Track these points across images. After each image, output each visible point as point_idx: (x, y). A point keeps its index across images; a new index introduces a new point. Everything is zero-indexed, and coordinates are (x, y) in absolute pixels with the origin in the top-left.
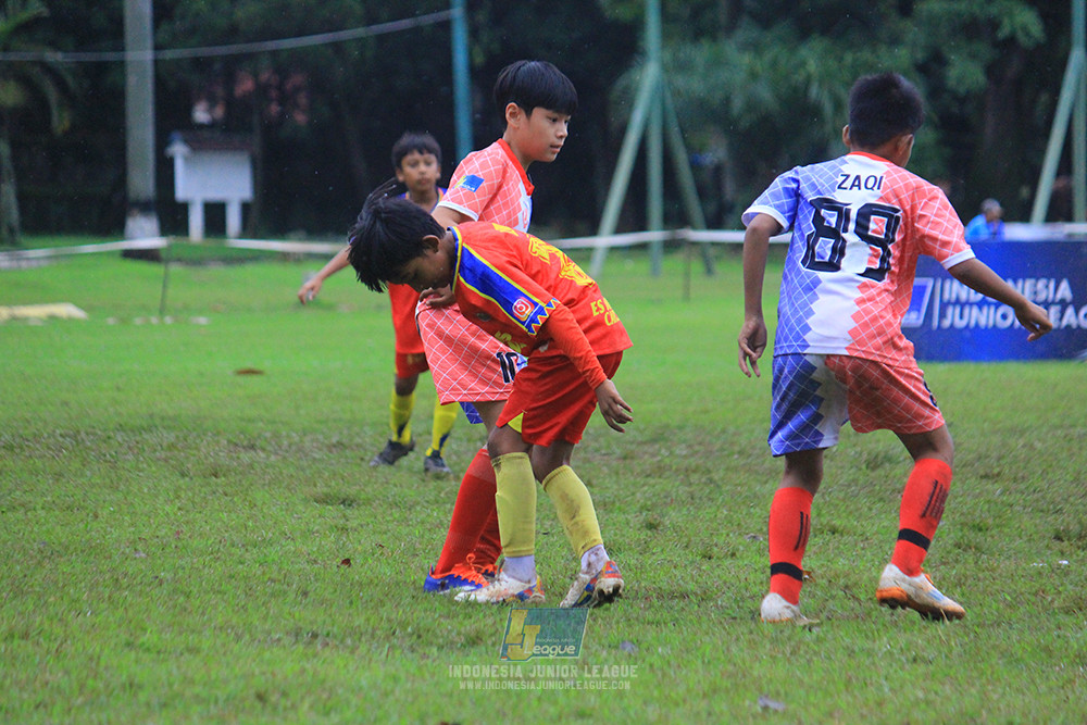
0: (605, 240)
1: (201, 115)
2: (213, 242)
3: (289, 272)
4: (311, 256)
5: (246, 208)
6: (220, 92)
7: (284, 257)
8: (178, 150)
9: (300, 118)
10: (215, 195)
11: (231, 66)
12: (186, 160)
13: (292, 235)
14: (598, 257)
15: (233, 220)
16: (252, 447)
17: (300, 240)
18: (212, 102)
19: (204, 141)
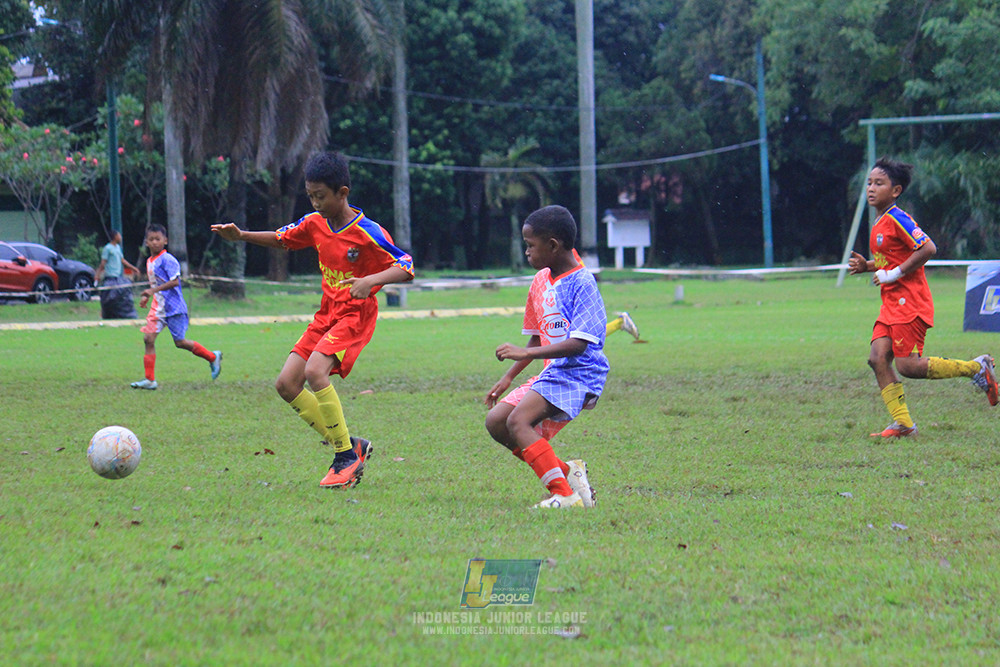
0: (844, 266)
1: (623, 199)
2: (627, 270)
3: (669, 285)
4: (681, 277)
5: (646, 250)
6: (632, 186)
7: (667, 277)
8: (609, 219)
9: (677, 200)
10: (629, 244)
11: (638, 173)
12: (614, 224)
13: (673, 266)
14: (841, 275)
15: (640, 257)
16: (635, 384)
17: (676, 268)
18: (630, 193)
19: (623, 213)
